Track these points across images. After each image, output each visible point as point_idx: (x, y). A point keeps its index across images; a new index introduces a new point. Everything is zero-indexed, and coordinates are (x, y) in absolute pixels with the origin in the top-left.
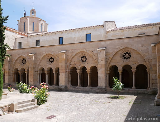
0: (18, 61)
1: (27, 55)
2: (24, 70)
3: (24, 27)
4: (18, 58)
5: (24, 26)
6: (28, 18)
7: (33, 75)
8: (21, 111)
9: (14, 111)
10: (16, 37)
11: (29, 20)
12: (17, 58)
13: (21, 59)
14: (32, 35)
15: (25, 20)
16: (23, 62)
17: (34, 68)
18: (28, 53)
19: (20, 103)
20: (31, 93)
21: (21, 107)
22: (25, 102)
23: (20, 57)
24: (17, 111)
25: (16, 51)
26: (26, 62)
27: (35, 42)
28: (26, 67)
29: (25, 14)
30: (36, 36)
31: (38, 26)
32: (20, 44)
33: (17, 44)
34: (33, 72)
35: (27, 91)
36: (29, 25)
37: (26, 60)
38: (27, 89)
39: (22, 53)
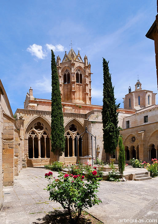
0: (128, 140)
1: (136, 134)
2: (134, 147)
3: (129, 104)
4: (128, 137)
5: (129, 102)
6: (134, 94)
7: (143, 152)
8: (138, 180)
9: (133, 179)
10: (124, 116)
11: (134, 95)
12: (126, 137)
13: (130, 138)
14: (140, 112)
15: (130, 96)
16: (132, 140)
17: (144, 145)
18: (137, 131)
19: (136, 174)
20: (143, 167)
21: (137, 177)
22: (140, 174)
23: (129, 136)
24: (135, 180)
25: (126, 130)
26: (135, 140)
27: (143, 118)
28: (135, 144)
29: (130, 90)
30: (144, 112)
31: (144, 99)
32: (128, 122)
33: (125, 123)
34: (143, 148)
35: (140, 166)
36: (134, 100)
37: (135, 138)
38: (139, 165)
39: (131, 131)
